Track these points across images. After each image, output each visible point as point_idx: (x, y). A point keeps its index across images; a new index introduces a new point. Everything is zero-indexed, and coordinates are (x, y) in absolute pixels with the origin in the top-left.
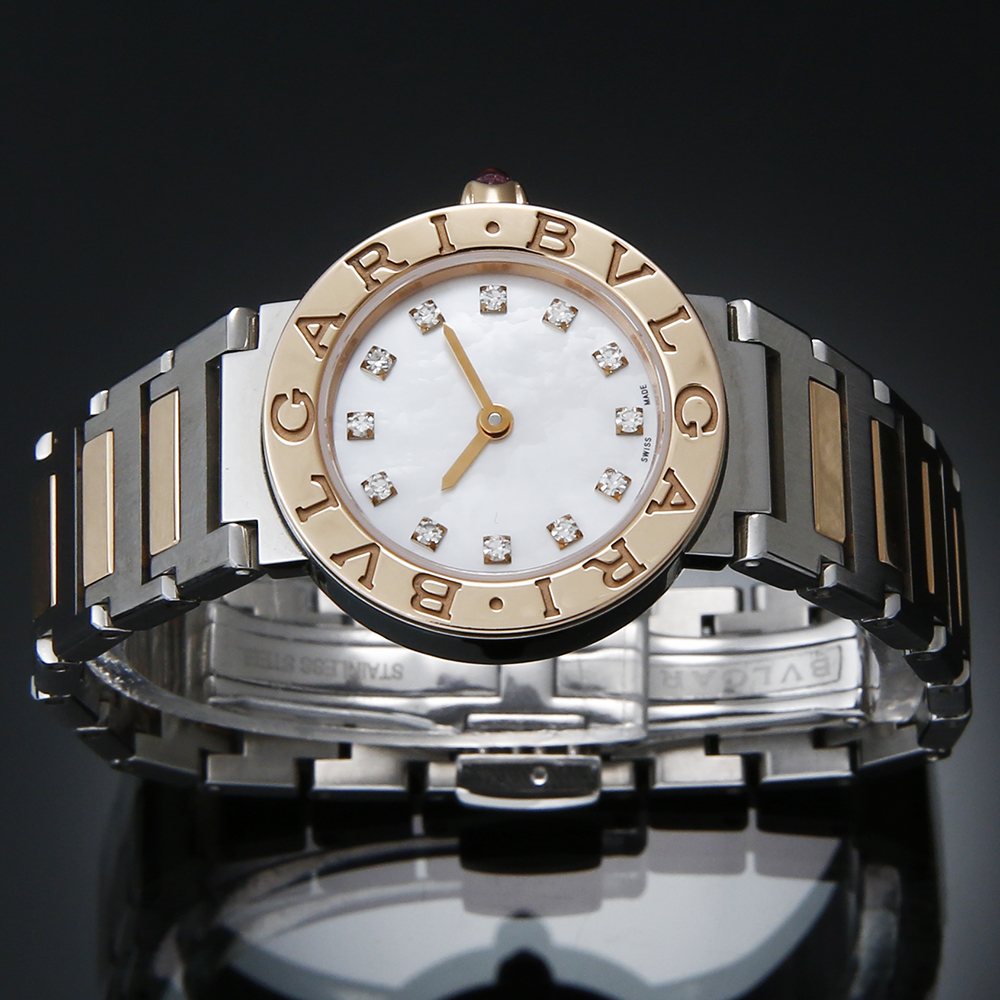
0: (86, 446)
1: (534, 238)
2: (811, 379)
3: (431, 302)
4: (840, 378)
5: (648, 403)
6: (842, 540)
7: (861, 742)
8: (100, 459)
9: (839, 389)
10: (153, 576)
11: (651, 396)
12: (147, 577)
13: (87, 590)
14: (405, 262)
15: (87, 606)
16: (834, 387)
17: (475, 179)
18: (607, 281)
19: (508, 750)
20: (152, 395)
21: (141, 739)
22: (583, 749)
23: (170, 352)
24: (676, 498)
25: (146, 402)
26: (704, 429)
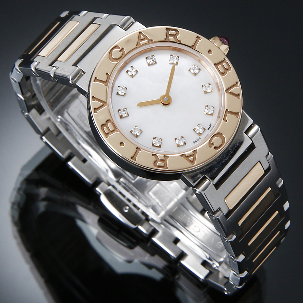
0: (71, 21)
1: (218, 64)
2: (260, 161)
3: (178, 57)
4: (269, 169)
5: (208, 129)
6: (230, 208)
7: (213, 273)
8: (71, 27)
9: (266, 171)
10: (53, 65)
11: (211, 128)
12: (51, 65)
13: (38, 56)
14: (180, 41)
15: (34, 60)
16: (265, 170)
17: (219, 37)
18: (226, 90)
19: (124, 196)
20: (95, 21)
21: (34, 111)
22: (143, 213)
23: (107, 14)
24: (191, 158)
25: (92, 22)
26: (215, 148)
